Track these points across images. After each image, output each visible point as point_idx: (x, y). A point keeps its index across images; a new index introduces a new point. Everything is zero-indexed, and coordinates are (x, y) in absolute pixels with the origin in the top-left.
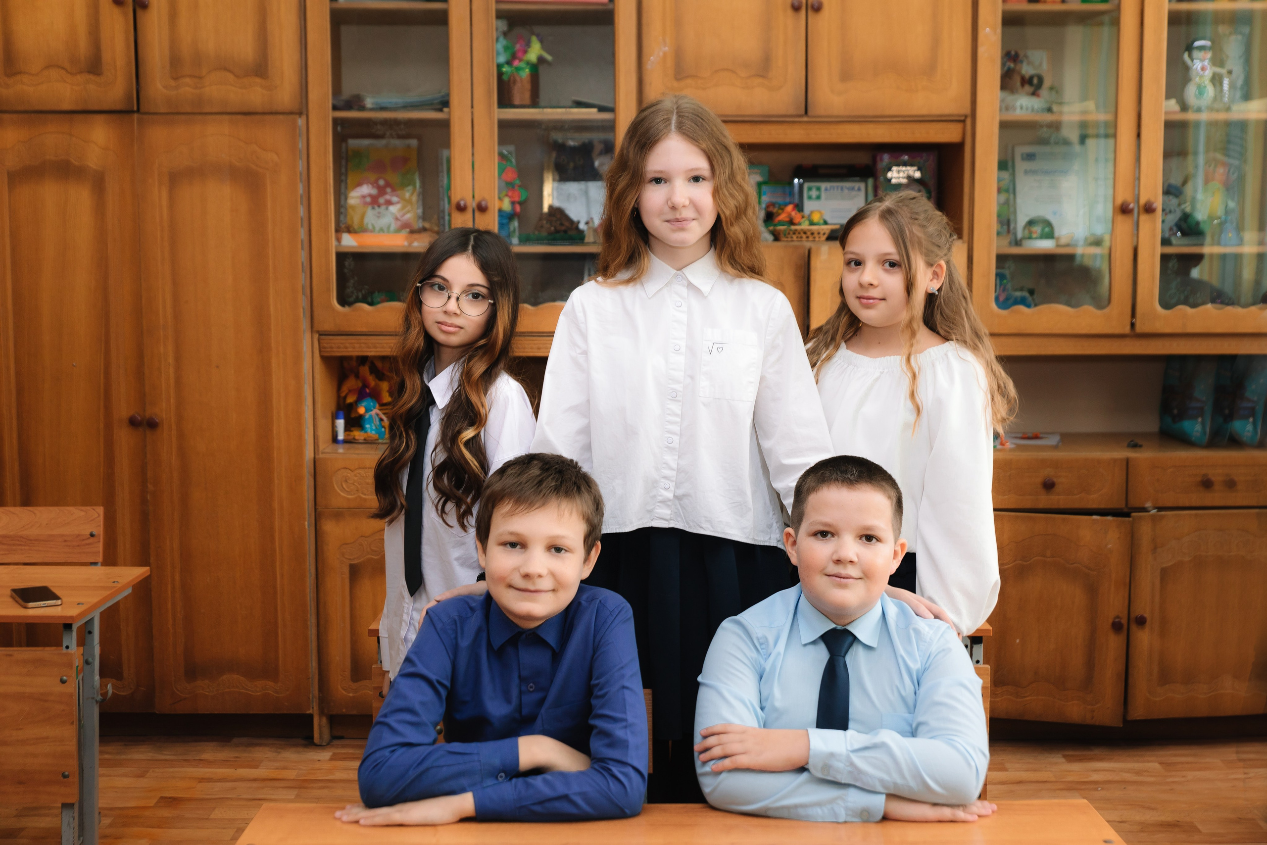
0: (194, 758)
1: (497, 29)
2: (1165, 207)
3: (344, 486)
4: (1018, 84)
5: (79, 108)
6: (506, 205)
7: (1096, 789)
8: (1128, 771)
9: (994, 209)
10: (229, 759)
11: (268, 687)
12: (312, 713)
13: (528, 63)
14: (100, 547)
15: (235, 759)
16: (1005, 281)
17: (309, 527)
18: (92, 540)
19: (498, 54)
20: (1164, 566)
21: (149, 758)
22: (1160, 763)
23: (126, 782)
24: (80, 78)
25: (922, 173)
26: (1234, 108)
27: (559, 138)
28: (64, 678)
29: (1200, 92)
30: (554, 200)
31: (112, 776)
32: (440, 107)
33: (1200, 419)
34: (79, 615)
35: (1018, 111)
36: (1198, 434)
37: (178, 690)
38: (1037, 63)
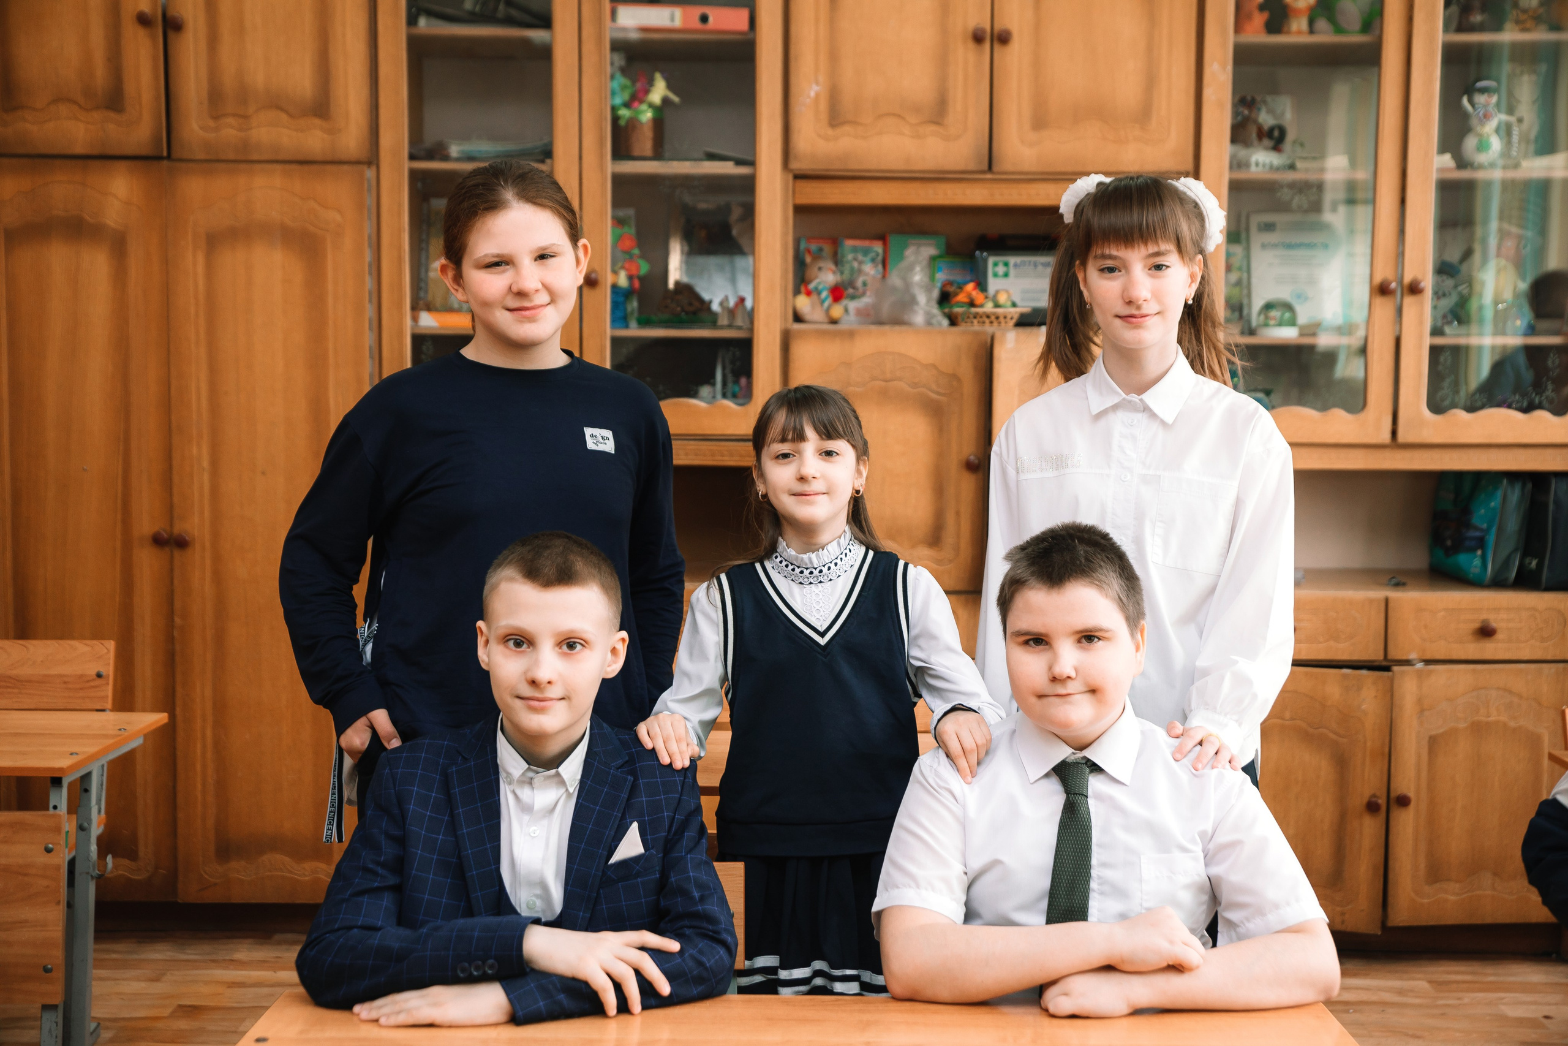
0: (224, 958)
1: (612, 64)
2: (1437, 290)
4: (1254, 135)
5: (96, 152)
6: (623, 281)
7: (1347, 1012)
8: (1389, 990)
10: (267, 960)
11: (318, 869)
13: (651, 105)
14: (109, 691)
15: (275, 960)
18: (99, 682)
19: (613, 93)
20: (1433, 733)
21: (167, 958)
22: (1430, 982)
23: (136, 986)
24: (97, 115)
26: (1525, 164)
27: (688, 199)
28: (50, 846)
29: (1482, 147)
30: (681, 275)
31: (118, 980)
32: (541, 157)
33: (1479, 552)
34: (72, 768)
35: (1253, 168)
36: (1478, 571)
37: (207, 874)
38: (1278, 111)
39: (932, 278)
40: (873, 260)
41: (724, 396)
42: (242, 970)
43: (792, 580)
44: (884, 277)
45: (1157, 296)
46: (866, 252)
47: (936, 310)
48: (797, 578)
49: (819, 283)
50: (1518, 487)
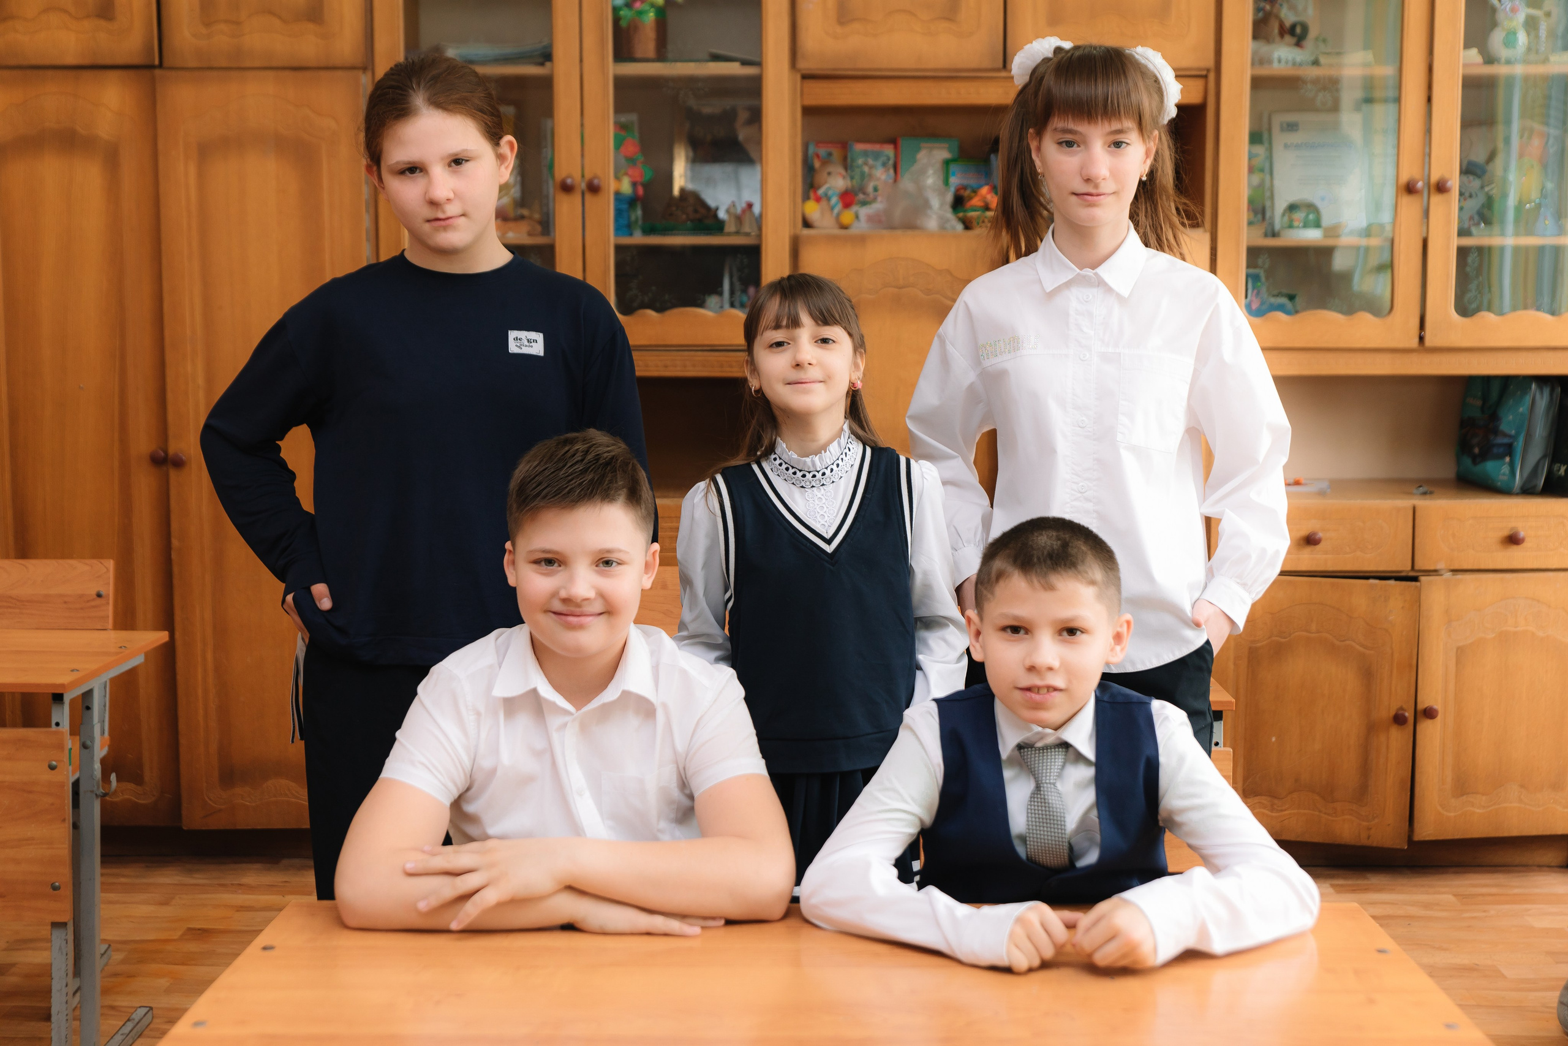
0: (232, 882)
2: (1463, 191)
4: (1276, 31)
5: (86, 62)
6: (626, 188)
8: (1414, 904)
9: (1245, 194)
10: (275, 884)
13: (653, 5)
14: (110, 610)
15: (281, 884)
16: (1258, 284)
18: (99, 601)
20: (1460, 644)
21: (175, 882)
22: (1455, 895)
23: (144, 910)
24: (88, 24)
26: (1554, 58)
27: (692, 103)
28: (54, 763)
29: (1510, 40)
30: (686, 181)
31: (128, 903)
32: (541, 60)
33: (1507, 459)
34: (74, 684)
35: (1276, 65)
36: (1505, 478)
37: (210, 799)
38: (1300, 7)
39: (946, 182)
40: (884, 165)
41: (732, 305)
42: (252, 894)
43: (793, 484)
44: (895, 181)
45: (1115, 174)
46: (876, 156)
47: (949, 214)
48: (798, 482)
49: (829, 188)
50: (1547, 392)
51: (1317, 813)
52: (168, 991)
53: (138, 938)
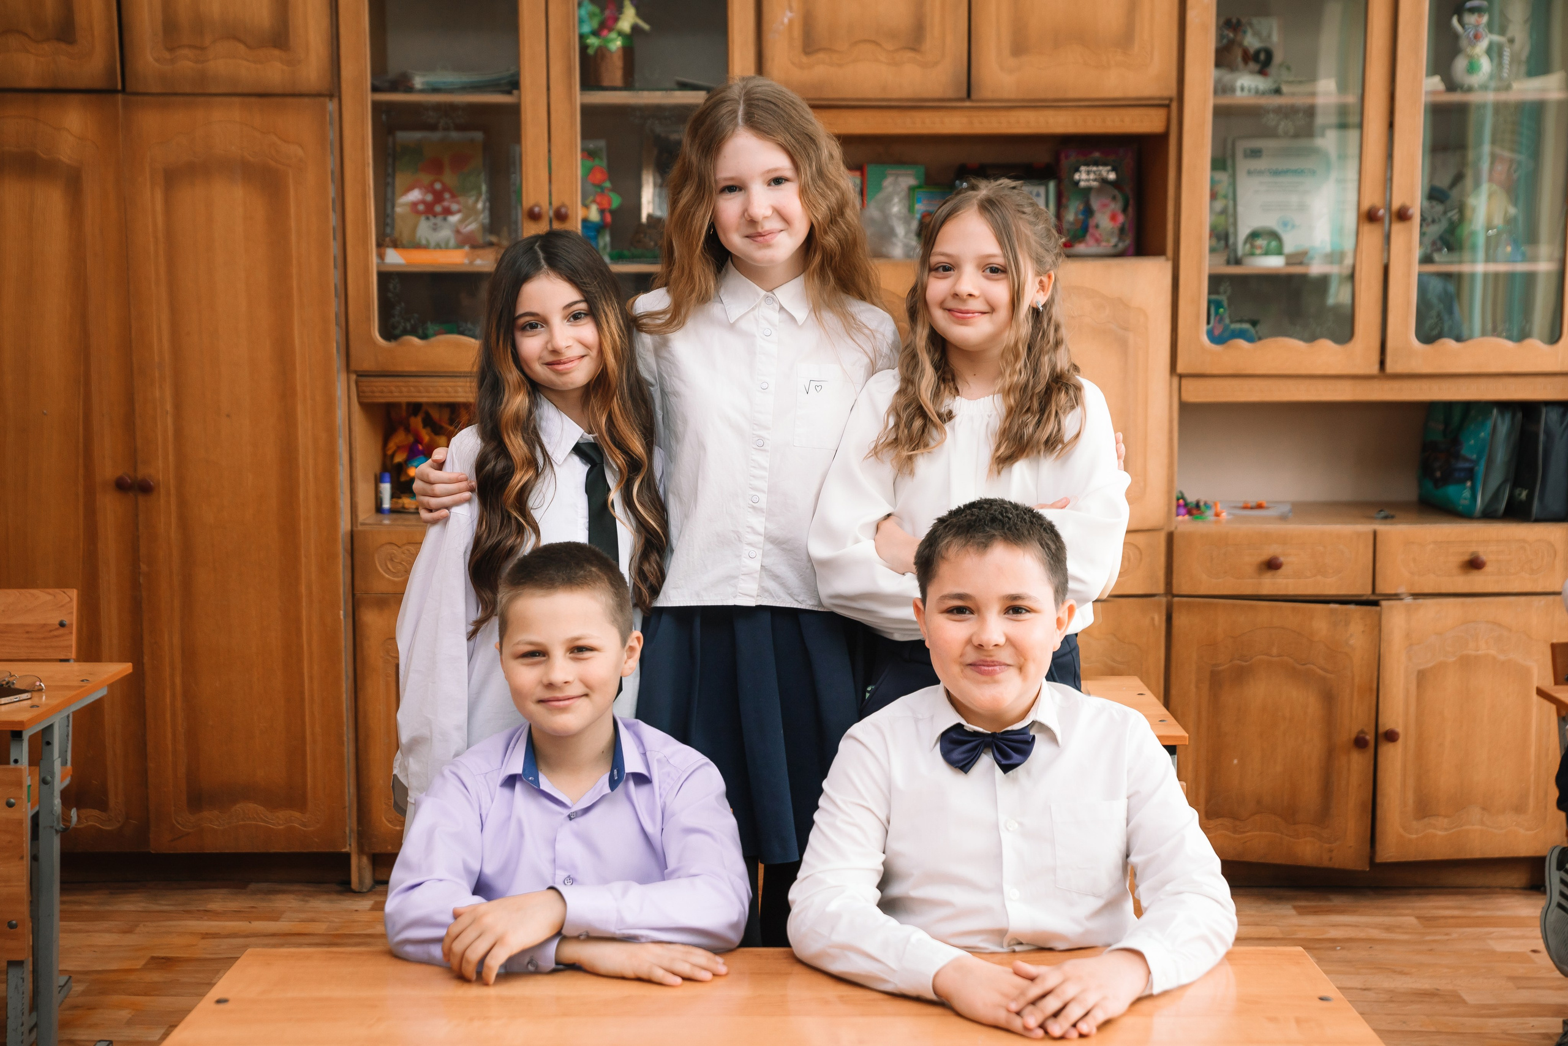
0: (199, 909)
2: (1426, 216)
3: (390, 566)
4: (1239, 59)
5: (46, 85)
6: (594, 215)
7: (1334, 949)
8: (1376, 926)
9: (1207, 221)
10: (242, 910)
11: (293, 818)
12: (349, 851)
13: (620, 33)
14: (73, 640)
15: (249, 910)
16: (1221, 310)
17: (345, 617)
18: (62, 631)
19: (581, 21)
20: (1422, 667)
21: (140, 909)
22: (1418, 918)
23: (108, 938)
24: (47, 47)
25: (1117, 174)
26: (1516, 86)
27: (659, 130)
28: (12, 800)
29: (1472, 68)
30: (653, 209)
31: (90, 932)
32: (508, 89)
33: (1469, 484)
34: (33, 721)
35: (1238, 93)
36: (1466, 502)
37: (179, 824)
38: (1264, 34)
39: (911, 209)
50: (1508, 417)
51: (1279, 835)
52: (130, 1023)
53: (100, 969)
